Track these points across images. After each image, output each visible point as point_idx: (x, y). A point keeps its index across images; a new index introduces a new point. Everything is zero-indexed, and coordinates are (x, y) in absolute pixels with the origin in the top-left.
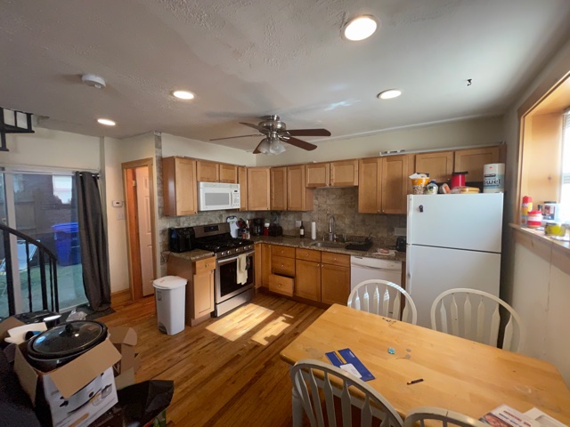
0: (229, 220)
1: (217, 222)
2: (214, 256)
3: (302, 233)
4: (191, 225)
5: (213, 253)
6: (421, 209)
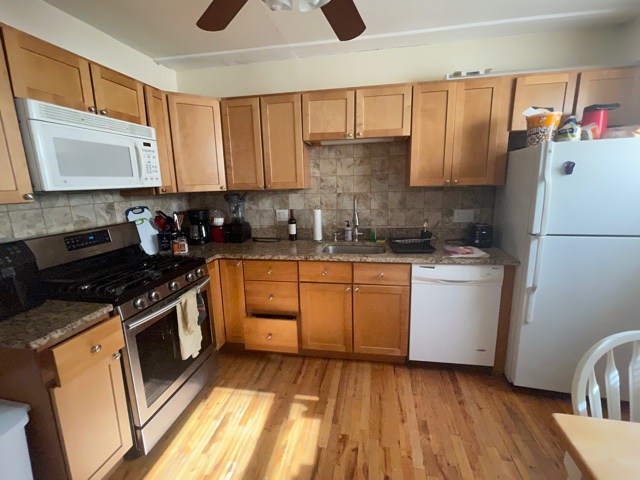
0: (132, 217)
1: (101, 223)
2: (112, 315)
3: (293, 231)
4: (19, 235)
5: (110, 308)
6: (568, 168)
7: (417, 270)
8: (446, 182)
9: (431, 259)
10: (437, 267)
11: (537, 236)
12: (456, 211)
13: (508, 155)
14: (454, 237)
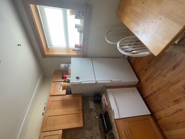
6: (78, 78)
7: (116, 117)
8: (81, 112)
9: (110, 112)
10: (113, 109)
11: (96, 82)
12: (91, 108)
13: (72, 94)
14: (99, 107)
